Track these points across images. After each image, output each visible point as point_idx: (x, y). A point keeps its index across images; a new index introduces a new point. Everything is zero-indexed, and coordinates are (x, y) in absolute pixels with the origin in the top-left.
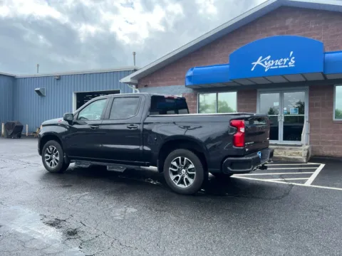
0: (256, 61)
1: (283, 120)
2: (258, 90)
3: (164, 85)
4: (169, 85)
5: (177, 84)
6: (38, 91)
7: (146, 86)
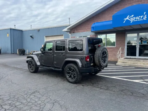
0: (126, 18)
1: (139, 46)
2: (126, 32)
3: (82, 32)
4: (84, 31)
5: (88, 31)
6: (31, 36)
7: (74, 32)
